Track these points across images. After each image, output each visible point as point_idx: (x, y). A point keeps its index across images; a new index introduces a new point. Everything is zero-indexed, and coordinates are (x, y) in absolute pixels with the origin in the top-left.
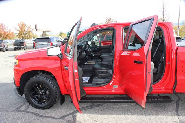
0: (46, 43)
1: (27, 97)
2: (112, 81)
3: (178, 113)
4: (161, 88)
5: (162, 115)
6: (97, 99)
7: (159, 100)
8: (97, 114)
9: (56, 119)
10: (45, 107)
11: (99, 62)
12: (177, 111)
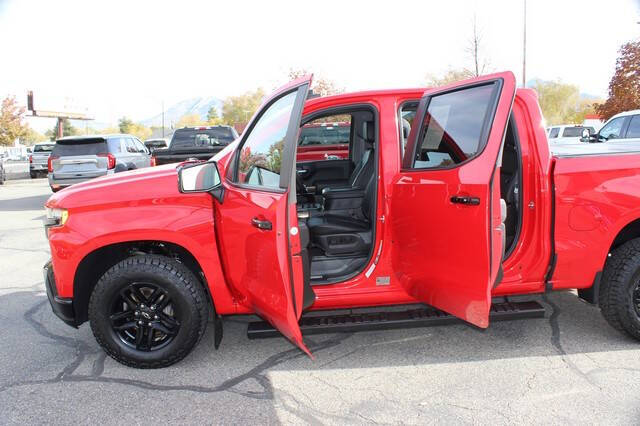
0: (94, 158)
1: (98, 330)
2: (373, 266)
3: (559, 347)
4: (512, 279)
5: (517, 356)
6: (329, 320)
7: (510, 312)
8: (332, 367)
9: (210, 390)
10: (163, 358)
11: (320, 210)
12: (556, 341)
